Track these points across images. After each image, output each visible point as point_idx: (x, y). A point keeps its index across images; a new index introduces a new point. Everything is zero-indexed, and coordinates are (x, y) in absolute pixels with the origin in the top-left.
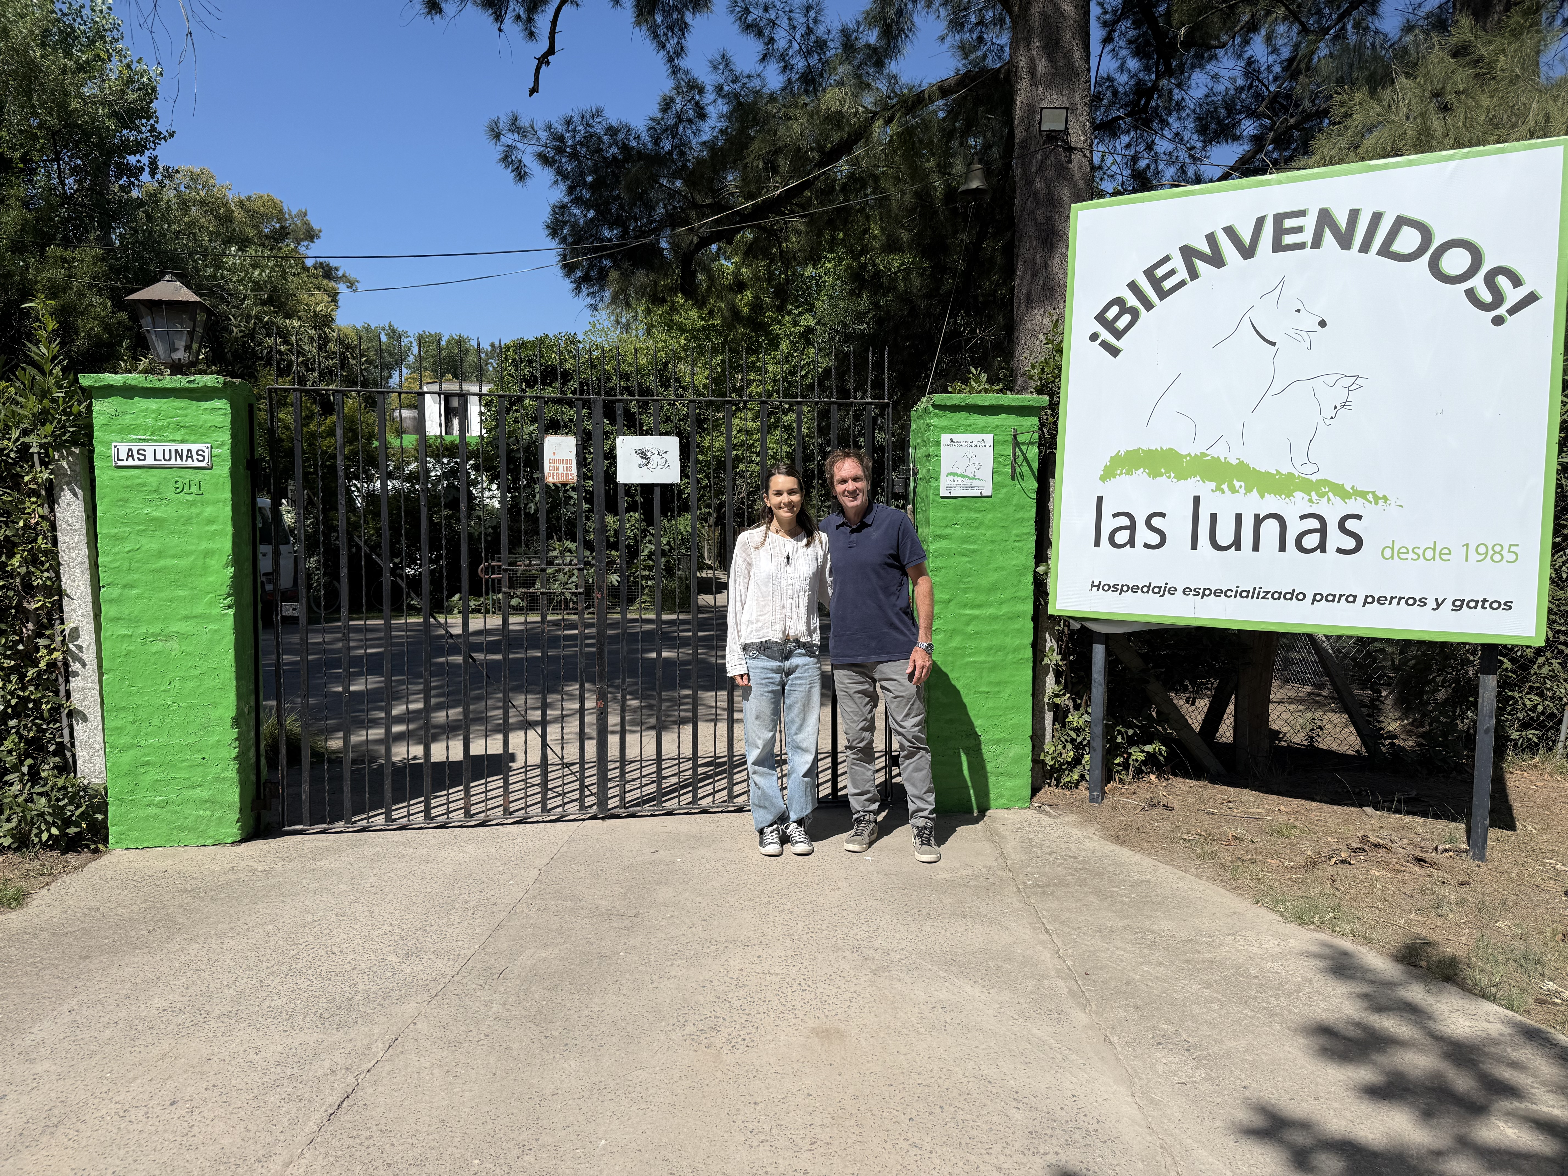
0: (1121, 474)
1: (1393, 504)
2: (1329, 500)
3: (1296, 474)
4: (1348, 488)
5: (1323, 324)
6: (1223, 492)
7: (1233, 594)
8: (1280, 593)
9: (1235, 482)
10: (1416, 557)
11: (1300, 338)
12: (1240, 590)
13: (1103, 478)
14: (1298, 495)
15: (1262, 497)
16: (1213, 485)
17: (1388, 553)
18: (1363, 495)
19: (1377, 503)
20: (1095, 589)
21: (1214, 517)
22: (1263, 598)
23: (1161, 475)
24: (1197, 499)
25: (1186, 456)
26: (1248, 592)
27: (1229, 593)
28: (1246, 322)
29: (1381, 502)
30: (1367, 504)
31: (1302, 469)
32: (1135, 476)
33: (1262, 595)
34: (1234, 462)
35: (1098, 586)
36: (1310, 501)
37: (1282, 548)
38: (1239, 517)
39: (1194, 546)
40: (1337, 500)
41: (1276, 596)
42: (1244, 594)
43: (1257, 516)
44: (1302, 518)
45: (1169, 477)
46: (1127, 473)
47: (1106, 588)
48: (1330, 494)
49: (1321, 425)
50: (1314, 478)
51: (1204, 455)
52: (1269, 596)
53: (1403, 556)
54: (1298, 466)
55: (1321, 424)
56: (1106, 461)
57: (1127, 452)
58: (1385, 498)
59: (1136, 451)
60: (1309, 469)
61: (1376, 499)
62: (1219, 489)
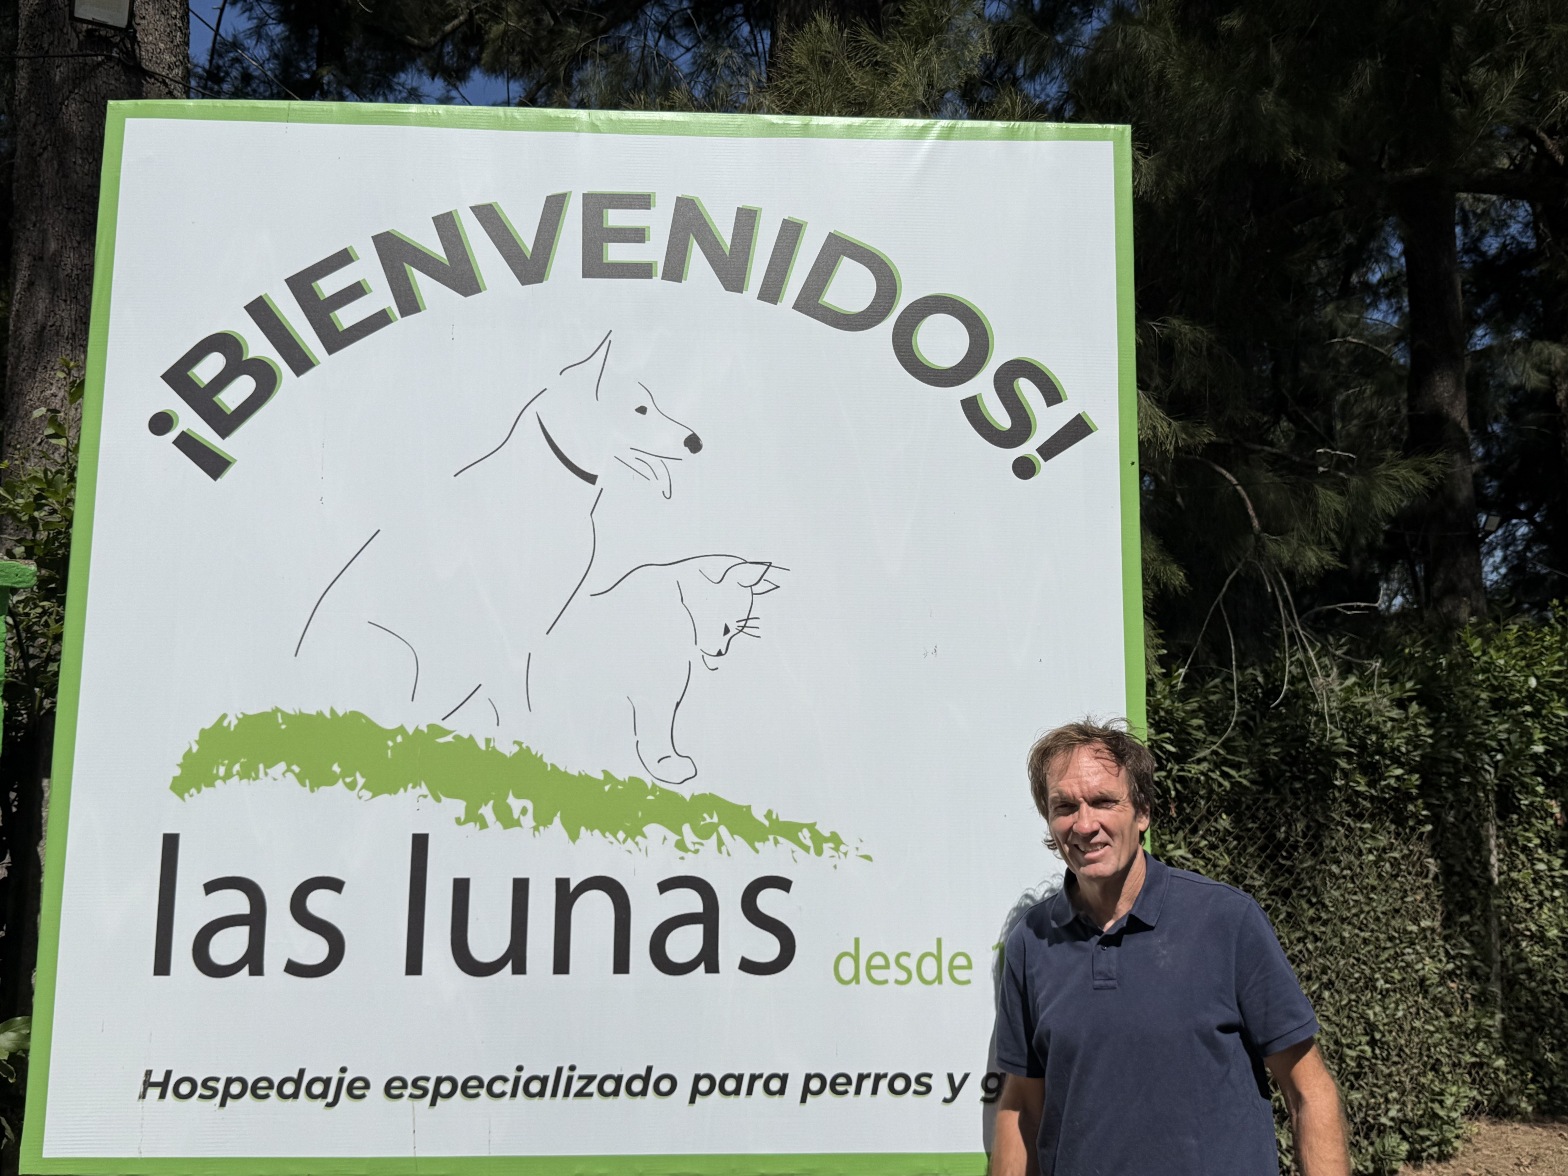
0: (228, 775)
1: (852, 853)
2: (720, 843)
3: (648, 781)
4: (759, 814)
5: (693, 444)
6: (484, 825)
7: (508, 1087)
8: (618, 1080)
9: (511, 800)
10: (903, 976)
11: (648, 473)
12: (524, 1076)
13: (180, 787)
14: (654, 830)
15: (574, 836)
16: (458, 807)
17: (847, 968)
18: (790, 831)
19: (819, 852)
20: (154, 1093)
21: (461, 888)
22: (580, 1094)
23: (331, 780)
24: (420, 843)
25: (392, 734)
26: (544, 1080)
27: (498, 1087)
28: (529, 421)
29: (827, 847)
30: (799, 852)
31: (660, 771)
32: (263, 780)
33: (576, 1086)
34: (508, 749)
35: (164, 1085)
36: (681, 845)
37: (621, 965)
38: (521, 887)
39: (414, 966)
40: (737, 844)
41: (609, 1086)
42: (535, 1087)
43: (562, 884)
44: (665, 886)
45: (352, 786)
46: (245, 774)
47: (185, 1088)
48: (723, 830)
49: (698, 669)
50: (686, 791)
51: (436, 730)
52: (593, 1088)
53: (877, 974)
54: (650, 759)
55: (697, 666)
56: (190, 740)
57: (246, 720)
58: (836, 840)
59: (268, 718)
60: (676, 769)
61: (819, 840)
62: (473, 816)
